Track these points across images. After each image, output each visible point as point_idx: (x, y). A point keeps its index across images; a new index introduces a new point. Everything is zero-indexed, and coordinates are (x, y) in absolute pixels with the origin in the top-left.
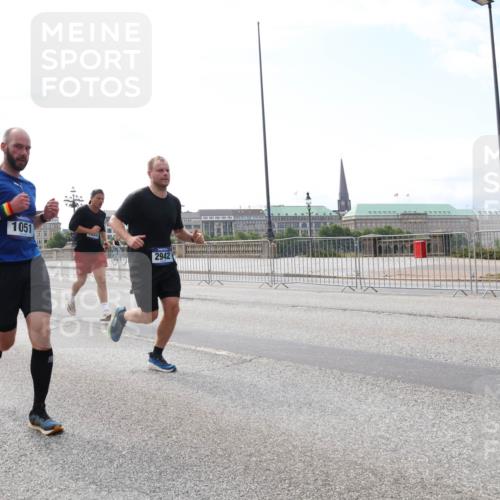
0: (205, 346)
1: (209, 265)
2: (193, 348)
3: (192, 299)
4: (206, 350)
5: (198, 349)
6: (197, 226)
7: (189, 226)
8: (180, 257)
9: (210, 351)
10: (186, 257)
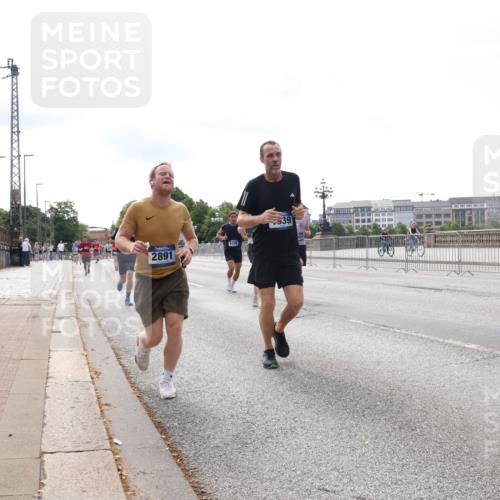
0: (454, 339)
1: (460, 255)
2: (441, 340)
3: (441, 290)
4: (455, 342)
5: (446, 341)
6: (447, 215)
7: (438, 215)
8: (429, 246)
9: (458, 343)
10: (434, 247)
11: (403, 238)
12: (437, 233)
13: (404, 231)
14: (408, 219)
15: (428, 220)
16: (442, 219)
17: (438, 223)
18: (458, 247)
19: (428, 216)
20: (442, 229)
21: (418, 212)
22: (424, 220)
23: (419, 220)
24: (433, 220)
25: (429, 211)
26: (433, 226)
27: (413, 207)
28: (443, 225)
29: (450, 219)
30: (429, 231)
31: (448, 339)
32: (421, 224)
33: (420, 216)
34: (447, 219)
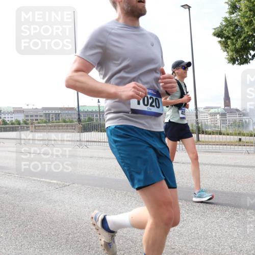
0: (45, 179)
2: (39, 179)
5: (41, 180)
6: (41, 116)
7: (37, 116)
8: (32, 132)
9: (48, 180)
10: (35, 132)
11: (18, 127)
12: (36, 124)
13: (19, 124)
14: (21, 118)
15: (31, 118)
16: (39, 118)
17: (36, 120)
18: (47, 132)
19: (32, 116)
20: (39, 123)
21: (27, 114)
22: (29, 118)
23: (27, 118)
24: (34, 118)
25: (32, 113)
26: (34, 121)
27: (23, 111)
28: (39, 121)
29: (42, 118)
30: (32, 124)
31: (42, 178)
32: (28, 120)
33: (27, 116)
34: (41, 118)
